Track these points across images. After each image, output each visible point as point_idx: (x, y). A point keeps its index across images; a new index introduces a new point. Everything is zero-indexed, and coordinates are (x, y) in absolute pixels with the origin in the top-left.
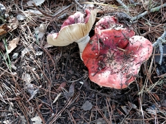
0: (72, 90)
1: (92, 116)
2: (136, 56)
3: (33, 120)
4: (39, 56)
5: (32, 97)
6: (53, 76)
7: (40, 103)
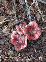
0: (34, 46)
1: (41, 43)
2: (35, 26)
3: (40, 59)
4: (21, 55)
5: (35, 59)
6: (28, 51)
7: (36, 57)
